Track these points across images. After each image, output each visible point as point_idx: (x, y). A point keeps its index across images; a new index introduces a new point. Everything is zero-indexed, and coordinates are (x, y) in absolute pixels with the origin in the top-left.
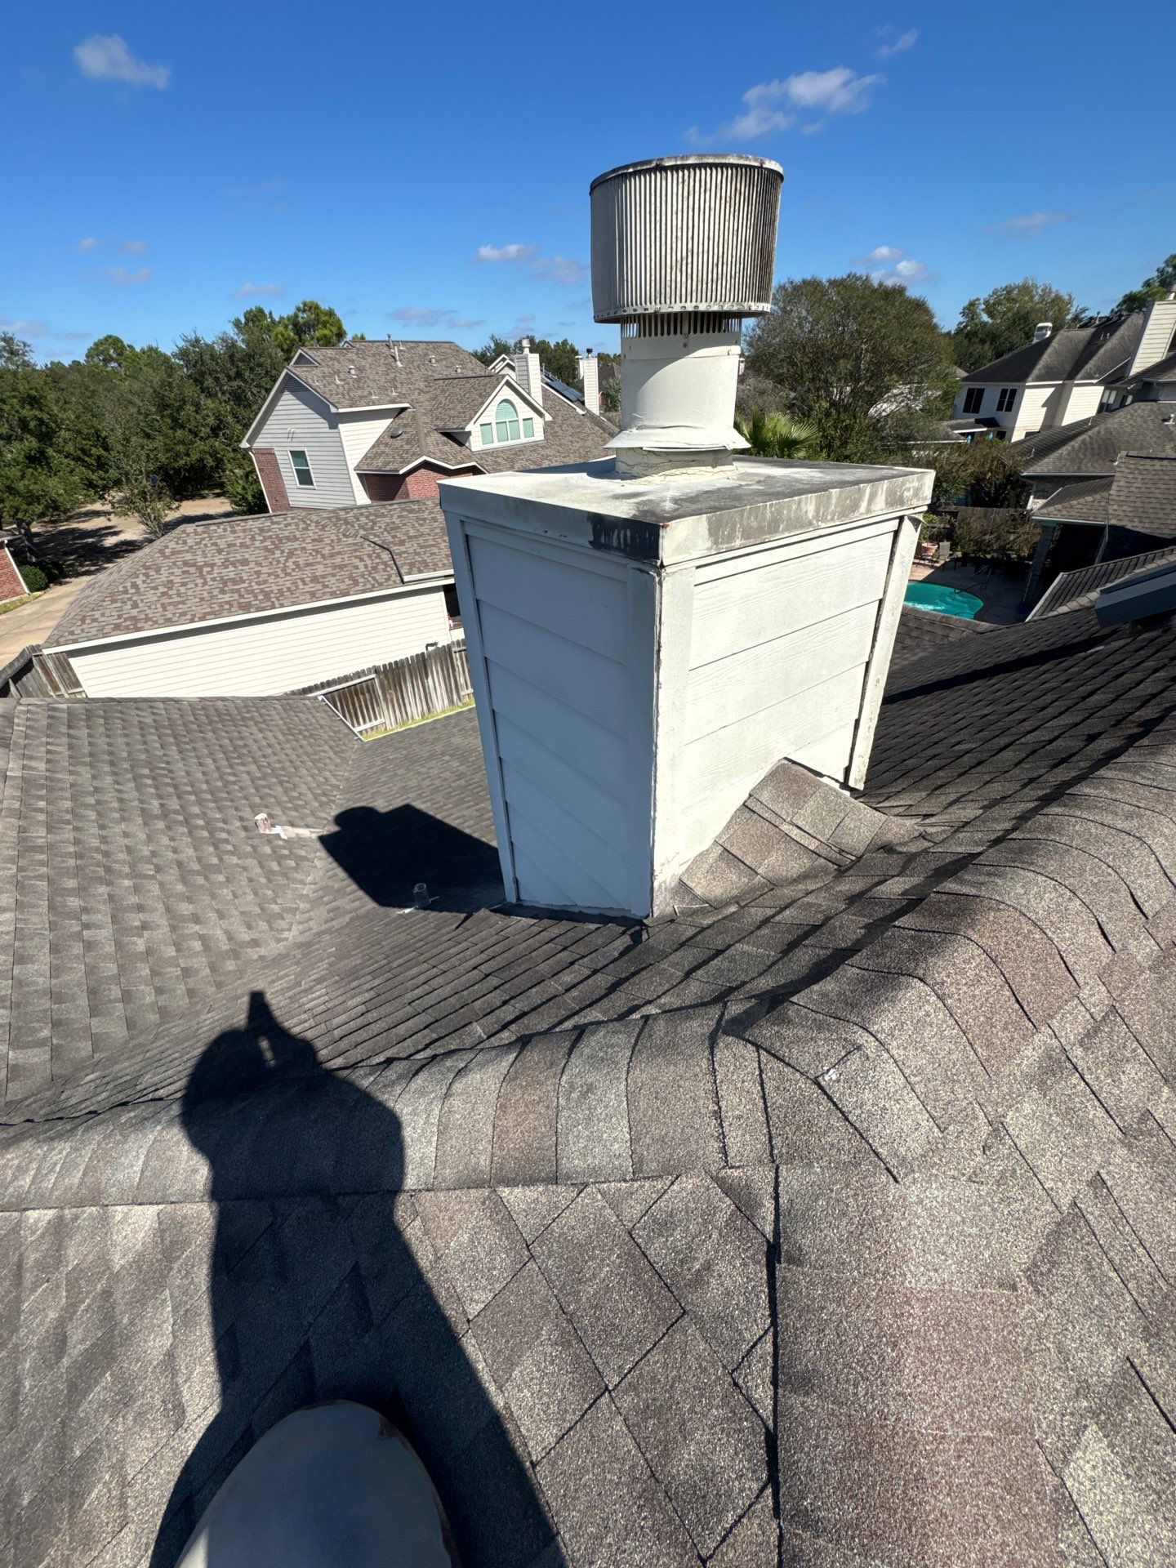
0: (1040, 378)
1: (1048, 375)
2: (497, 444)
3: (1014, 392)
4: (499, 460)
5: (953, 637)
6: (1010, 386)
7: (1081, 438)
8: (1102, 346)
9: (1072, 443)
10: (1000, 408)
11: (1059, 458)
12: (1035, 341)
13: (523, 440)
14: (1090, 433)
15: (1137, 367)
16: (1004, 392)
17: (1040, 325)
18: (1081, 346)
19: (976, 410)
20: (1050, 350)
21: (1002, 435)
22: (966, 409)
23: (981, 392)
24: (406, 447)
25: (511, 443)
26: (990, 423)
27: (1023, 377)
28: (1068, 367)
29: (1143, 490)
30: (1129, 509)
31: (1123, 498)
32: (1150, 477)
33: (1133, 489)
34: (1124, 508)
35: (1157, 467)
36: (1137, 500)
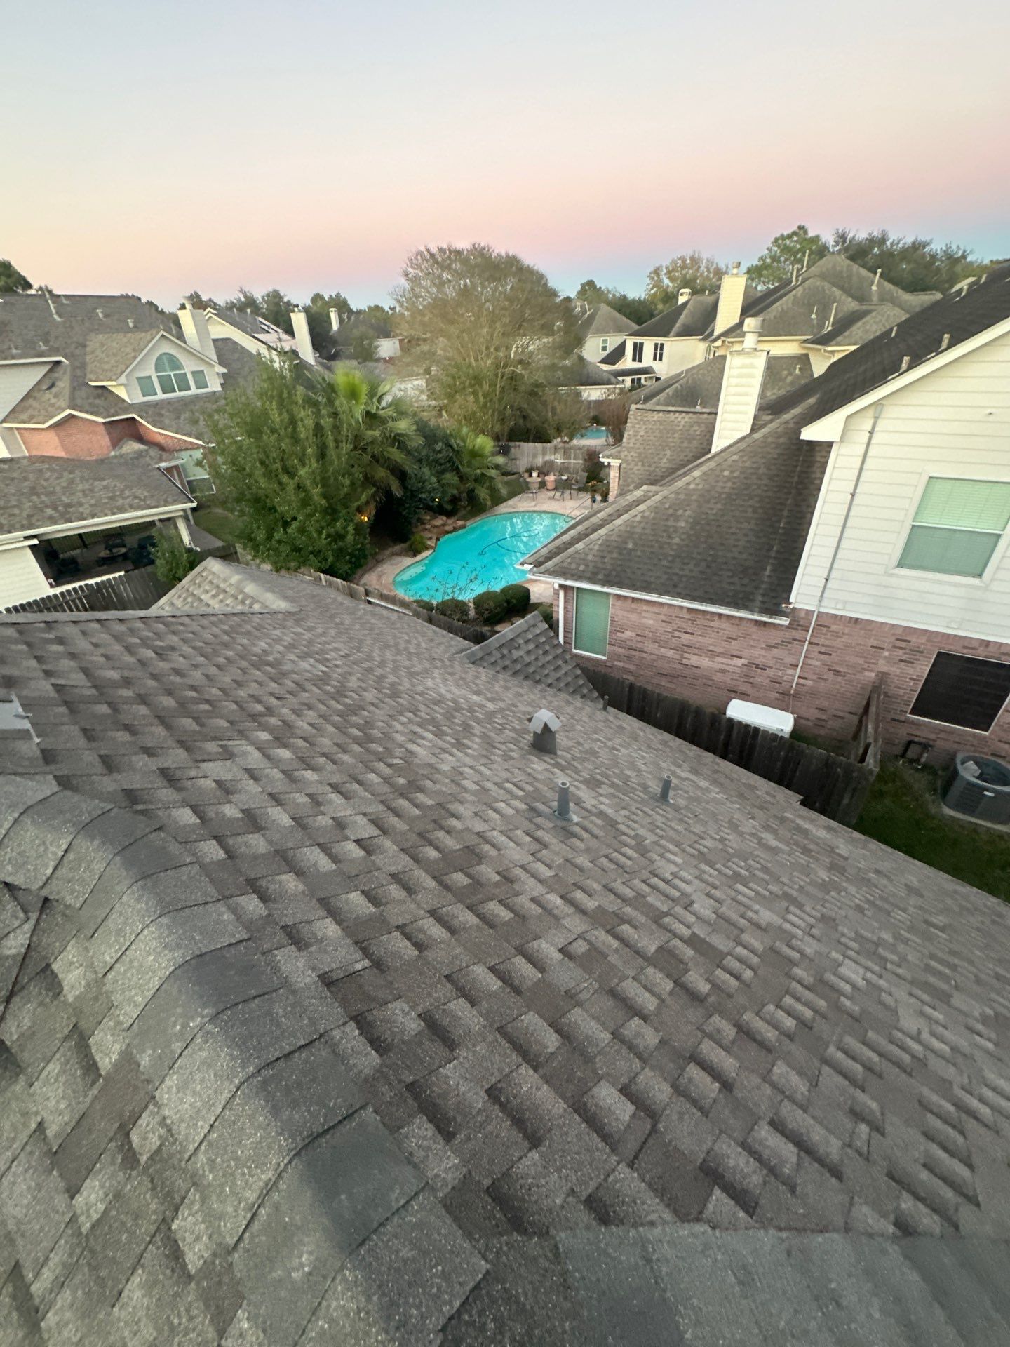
1: (684, 332)
2: (160, 396)
4: (163, 412)
6: (659, 340)
7: (675, 386)
9: (668, 391)
10: (655, 359)
12: (680, 303)
13: (194, 391)
15: (720, 329)
16: (656, 345)
20: (685, 312)
22: (634, 359)
23: (642, 344)
24: (53, 401)
25: (178, 394)
26: (648, 370)
27: (668, 333)
29: (646, 438)
30: (635, 455)
31: (631, 445)
32: (651, 427)
33: (639, 437)
34: (632, 454)
35: (656, 419)
36: (641, 446)
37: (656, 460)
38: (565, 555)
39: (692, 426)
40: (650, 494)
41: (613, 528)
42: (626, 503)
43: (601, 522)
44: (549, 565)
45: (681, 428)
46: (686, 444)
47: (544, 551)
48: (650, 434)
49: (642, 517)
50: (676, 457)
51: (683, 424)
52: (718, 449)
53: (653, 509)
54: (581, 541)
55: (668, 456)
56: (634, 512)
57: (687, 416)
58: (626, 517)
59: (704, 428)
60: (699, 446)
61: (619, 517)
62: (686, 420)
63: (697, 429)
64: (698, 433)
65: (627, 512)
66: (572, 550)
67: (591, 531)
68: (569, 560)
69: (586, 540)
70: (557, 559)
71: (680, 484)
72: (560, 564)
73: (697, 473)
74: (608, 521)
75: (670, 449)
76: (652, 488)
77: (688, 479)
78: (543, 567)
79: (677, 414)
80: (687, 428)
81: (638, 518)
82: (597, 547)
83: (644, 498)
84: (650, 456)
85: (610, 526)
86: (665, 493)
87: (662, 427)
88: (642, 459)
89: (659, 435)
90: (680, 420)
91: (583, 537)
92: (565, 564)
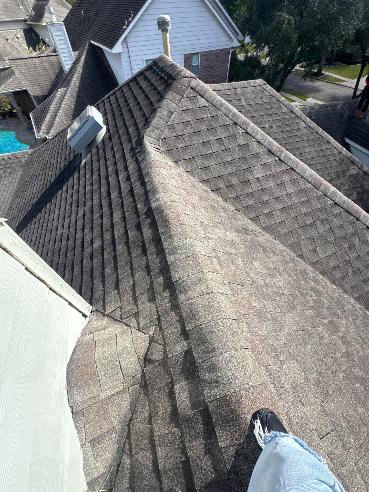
5: (23, 160)
29: (27, 73)
30: (29, 82)
31: (23, 78)
32: (24, 67)
33: (23, 73)
34: (27, 82)
35: (23, 63)
36: (28, 77)
37: (40, 82)
38: (55, 125)
39: (42, 64)
40: (64, 92)
41: (63, 108)
42: (58, 98)
43: (55, 109)
44: (52, 131)
45: (38, 65)
46: (47, 73)
47: (43, 128)
48: (27, 71)
49: (70, 101)
50: (47, 79)
51: (37, 63)
52: (68, 70)
53: (71, 97)
54: (55, 118)
55: (43, 79)
56: (65, 100)
57: (36, 59)
58: (64, 103)
59: (48, 64)
60: (52, 72)
61: (61, 104)
62: (37, 61)
63: (46, 65)
64: (47, 66)
65: (62, 101)
66: (56, 122)
67: (55, 113)
68: (58, 126)
69: (57, 117)
70: (54, 128)
71: (72, 84)
72: (56, 129)
73: (74, 79)
74: (58, 107)
75: (41, 76)
76: (62, 89)
77: (73, 82)
78: (51, 133)
79: (31, 59)
80: (41, 65)
81: (69, 102)
82: (64, 118)
83: (63, 94)
84: (35, 81)
85: (61, 108)
86: (69, 89)
87: (29, 66)
88: (33, 83)
89: (31, 70)
90: (34, 61)
91: (54, 116)
92: (58, 128)
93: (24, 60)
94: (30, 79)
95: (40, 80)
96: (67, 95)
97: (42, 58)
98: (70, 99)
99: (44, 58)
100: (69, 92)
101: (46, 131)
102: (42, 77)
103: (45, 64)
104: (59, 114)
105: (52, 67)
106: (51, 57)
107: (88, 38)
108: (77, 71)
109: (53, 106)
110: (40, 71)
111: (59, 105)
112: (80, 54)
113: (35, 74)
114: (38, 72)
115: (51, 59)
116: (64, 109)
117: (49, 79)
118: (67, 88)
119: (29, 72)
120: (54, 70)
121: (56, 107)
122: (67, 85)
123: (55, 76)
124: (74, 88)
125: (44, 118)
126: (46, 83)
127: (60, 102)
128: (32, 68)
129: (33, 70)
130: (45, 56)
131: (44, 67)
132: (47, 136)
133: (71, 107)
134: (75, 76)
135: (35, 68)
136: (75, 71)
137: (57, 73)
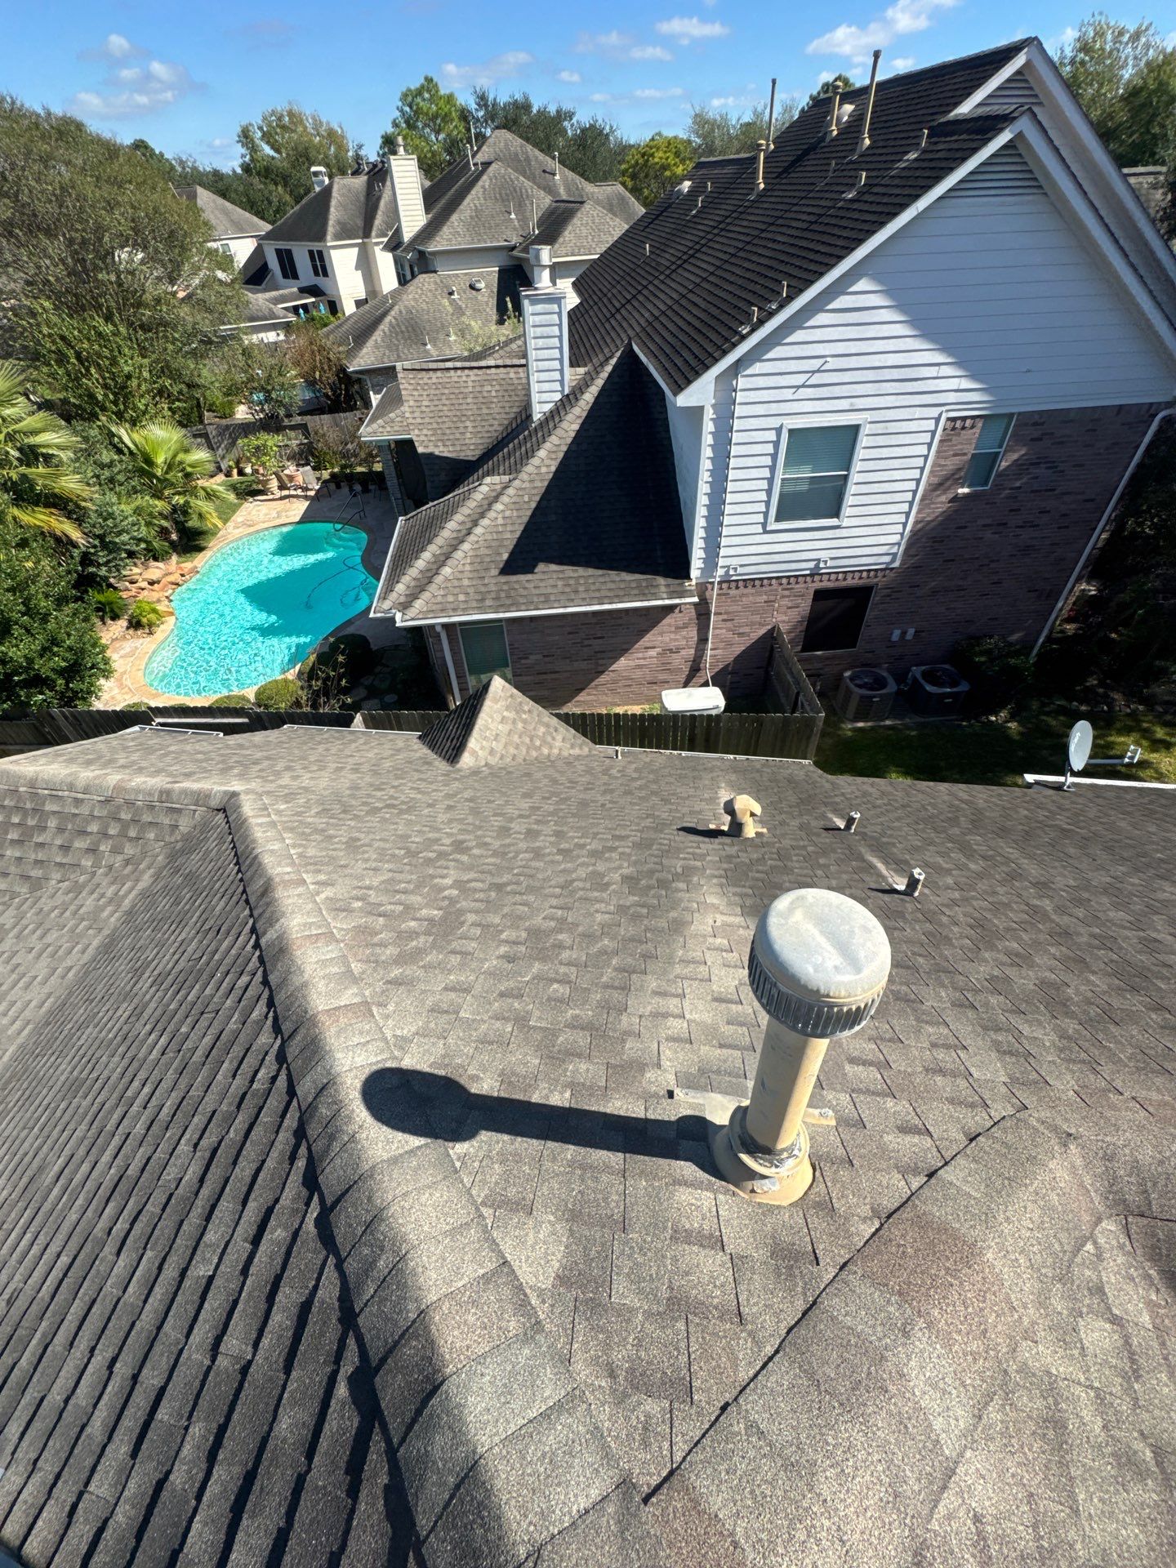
0: (337, 237)
1: (345, 233)
3: (320, 253)
6: (316, 246)
7: (388, 319)
8: (379, 198)
9: (381, 327)
10: (316, 274)
11: (377, 346)
12: (317, 189)
14: (393, 313)
15: (407, 235)
16: (311, 253)
17: (314, 169)
18: (362, 199)
19: (295, 276)
20: (333, 203)
21: (334, 307)
22: (285, 276)
23: (289, 252)
26: (314, 291)
27: (321, 236)
28: (360, 223)
29: (433, 408)
30: (430, 433)
31: (419, 421)
32: (433, 392)
33: (424, 409)
34: (425, 432)
35: (434, 380)
36: (432, 421)
37: (458, 436)
38: (433, 588)
39: (482, 386)
40: (498, 487)
41: (476, 539)
42: (475, 504)
43: (455, 535)
44: (418, 604)
45: (470, 389)
46: (485, 411)
47: (400, 588)
48: (437, 403)
49: (504, 518)
50: (479, 429)
51: (470, 384)
52: (539, 416)
53: (512, 507)
54: (443, 564)
55: (470, 429)
56: (492, 514)
57: (471, 373)
58: (485, 522)
59: (497, 387)
60: (502, 411)
61: (475, 523)
62: (473, 378)
63: (491, 390)
64: (494, 394)
65: (482, 515)
66: (439, 579)
67: (450, 550)
68: (442, 592)
69: (450, 562)
70: (426, 595)
71: (529, 469)
72: (433, 600)
73: (542, 453)
74: (464, 532)
75: (468, 419)
76: (496, 479)
77: (535, 461)
78: (412, 609)
79: (459, 372)
80: (478, 389)
81: (500, 521)
82: (468, 568)
83: (494, 494)
84: (448, 432)
85: (472, 538)
86: (517, 483)
87: (446, 391)
88: (440, 437)
89: (447, 402)
90: (464, 379)
91: (442, 558)
92: (439, 599)
93: (439, 374)
94: (435, 426)
95: (462, 430)
96: (505, 499)
97: (488, 371)
98: (508, 513)
99: (493, 370)
100: (511, 491)
101: (402, 599)
102: (468, 424)
103: (489, 388)
104: (458, 554)
105: (507, 398)
106: (512, 370)
107: (630, 332)
108: (558, 431)
109: (451, 525)
110: (470, 407)
111: (469, 525)
112: (588, 378)
113: (454, 413)
114: (464, 407)
115: (512, 375)
116: (477, 542)
117: (486, 428)
118: (511, 477)
119: (440, 407)
120: (507, 405)
121: (459, 531)
122: (514, 470)
123: (506, 422)
124: (530, 481)
125: (417, 558)
126: (473, 441)
127: (477, 516)
128: (452, 396)
129: (454, 402)
130: (497, 367)
131: (485, 394)
132: (398, 616)
133: (500, 536)
134: (547, 445)
135: (461, 396)
136: (555, 427)
137: (513, 415)
